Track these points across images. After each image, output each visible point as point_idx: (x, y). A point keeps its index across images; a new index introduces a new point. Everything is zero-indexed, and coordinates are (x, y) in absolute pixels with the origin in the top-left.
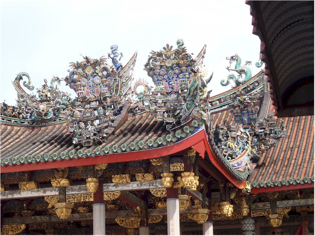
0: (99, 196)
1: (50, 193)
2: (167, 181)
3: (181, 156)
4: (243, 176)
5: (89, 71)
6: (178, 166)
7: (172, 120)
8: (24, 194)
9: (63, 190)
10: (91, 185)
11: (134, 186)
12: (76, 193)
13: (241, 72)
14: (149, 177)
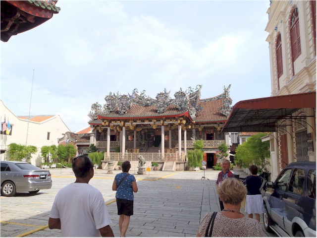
0: (163, 124)
1: (152, 123)
2: (179, 122)
3: (182, 116)
4: (193, 119)
5: (161, 96)
6: (182, 119)
7: (180, 108)
8: (146, 123)
9: (155, 122)
10: (162, 122)
11: (171, 122)
12: (157, 123)
13: (191, 91)
14: (175, 120)
